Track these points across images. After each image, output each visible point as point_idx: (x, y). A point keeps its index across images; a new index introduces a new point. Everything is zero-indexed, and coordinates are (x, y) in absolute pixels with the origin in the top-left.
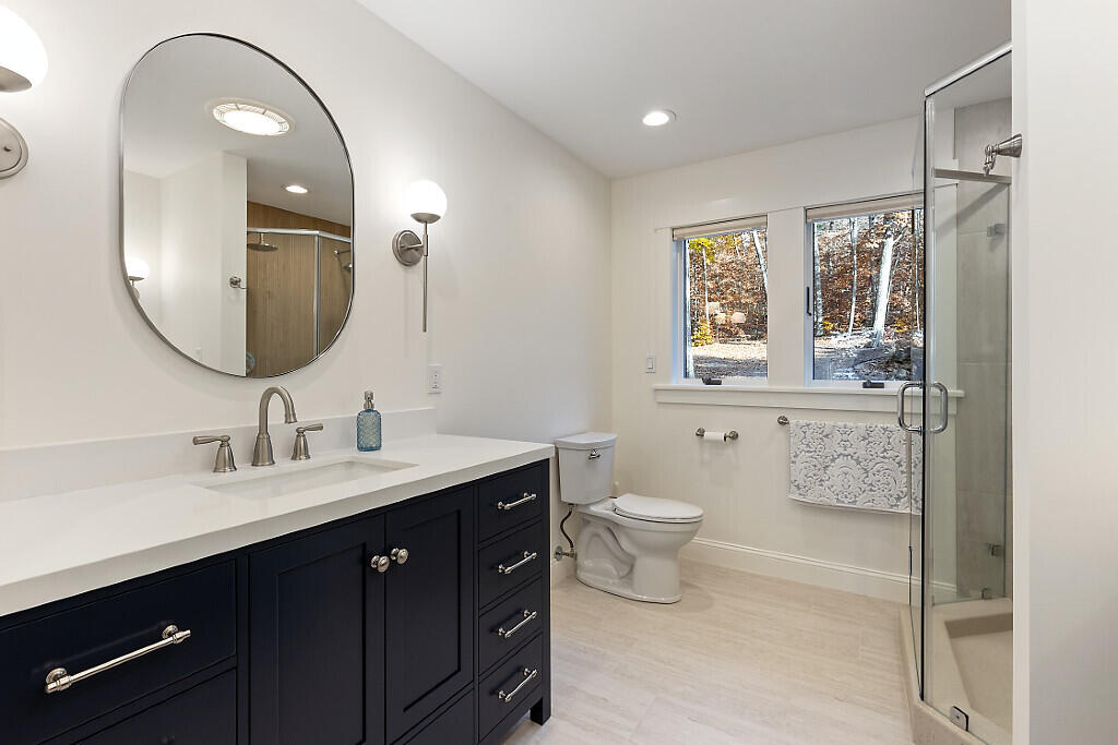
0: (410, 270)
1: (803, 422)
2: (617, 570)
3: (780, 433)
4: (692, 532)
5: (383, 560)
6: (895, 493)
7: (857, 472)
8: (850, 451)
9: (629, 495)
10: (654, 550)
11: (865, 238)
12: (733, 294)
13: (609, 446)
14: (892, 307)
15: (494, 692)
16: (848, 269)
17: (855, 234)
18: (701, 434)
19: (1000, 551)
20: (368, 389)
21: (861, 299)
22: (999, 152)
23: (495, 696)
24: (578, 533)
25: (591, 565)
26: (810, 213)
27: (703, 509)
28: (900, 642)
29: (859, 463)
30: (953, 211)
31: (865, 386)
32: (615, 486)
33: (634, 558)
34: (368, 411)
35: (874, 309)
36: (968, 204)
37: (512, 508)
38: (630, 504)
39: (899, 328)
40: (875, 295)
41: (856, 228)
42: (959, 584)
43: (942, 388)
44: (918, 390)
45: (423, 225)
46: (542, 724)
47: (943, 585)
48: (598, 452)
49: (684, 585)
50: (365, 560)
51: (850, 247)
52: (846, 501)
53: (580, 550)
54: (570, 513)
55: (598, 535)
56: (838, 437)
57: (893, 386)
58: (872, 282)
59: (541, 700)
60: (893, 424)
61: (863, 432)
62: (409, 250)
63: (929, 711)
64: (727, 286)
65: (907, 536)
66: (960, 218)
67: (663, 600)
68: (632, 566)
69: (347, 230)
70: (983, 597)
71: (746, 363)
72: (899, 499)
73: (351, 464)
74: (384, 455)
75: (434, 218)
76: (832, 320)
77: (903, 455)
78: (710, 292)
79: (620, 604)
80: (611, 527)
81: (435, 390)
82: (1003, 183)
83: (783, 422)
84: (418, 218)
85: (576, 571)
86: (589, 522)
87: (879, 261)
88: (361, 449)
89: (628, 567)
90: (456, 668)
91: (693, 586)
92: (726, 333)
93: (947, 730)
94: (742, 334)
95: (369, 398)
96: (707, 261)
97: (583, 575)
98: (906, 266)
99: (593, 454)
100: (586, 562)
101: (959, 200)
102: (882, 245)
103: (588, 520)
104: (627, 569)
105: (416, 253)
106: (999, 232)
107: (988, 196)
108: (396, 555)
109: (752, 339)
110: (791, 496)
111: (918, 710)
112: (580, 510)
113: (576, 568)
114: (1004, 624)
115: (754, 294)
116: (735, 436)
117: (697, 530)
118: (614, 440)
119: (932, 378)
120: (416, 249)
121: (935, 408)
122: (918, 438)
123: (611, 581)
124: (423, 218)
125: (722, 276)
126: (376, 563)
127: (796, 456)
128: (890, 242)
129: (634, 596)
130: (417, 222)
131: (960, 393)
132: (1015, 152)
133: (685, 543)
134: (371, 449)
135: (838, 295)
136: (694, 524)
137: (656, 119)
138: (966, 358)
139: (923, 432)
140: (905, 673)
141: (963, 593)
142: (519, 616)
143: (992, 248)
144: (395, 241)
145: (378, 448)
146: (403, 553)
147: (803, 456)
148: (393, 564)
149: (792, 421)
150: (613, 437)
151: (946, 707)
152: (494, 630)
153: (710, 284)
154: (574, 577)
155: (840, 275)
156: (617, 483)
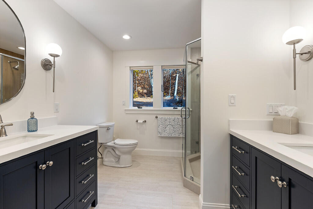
0: (48, 72)
1: (161, 117)
2: (115, 161)
3: (156, 120)
4: (135, 147)
5: (44, 166)
6: (179, 132)
7: (172, 128)
8: (171, 123)
9: (118, 139)
10: (125, 153)
11: (173, 73)
12: (143, 85)
13: (112, 126)
14: (178, 90)
15: (81, 201)
16: (169, 81)
17: (171, 73)
18: (137, 121)
19: (198, 143)
20: (32, 111)
21: (172, 88)
22: (199, 60)
23: (81, 202)
24: (103, 151)
25: (107, 160)
26: (163, 67)
27: (138, 140)
28: (181, 166)
29: (172, 126)
30: (190, 70)
31: (174, 108)
32: (114, 137)
33: (120, 156)
34: (32, 118)
35: (174, 90)
36: (193, 69)
37: (87, 145)
38: (118, 141)
39: (179, 95)
40: (175, 87)
41: (171, 71)
42: (191, 151)
43: (189, 109)
44: (184, 109)
45: (53, 58)
46: (95, 207)
47: (188, 152)
48: (110, 128)
49: (133, 161)
50: (37, 167)
51: (170, 75)
52: (170, 135)
53: (104, 156)
54: (101, 146)
55: (109, 151)
56: (168, 120)
57: (179, 108)
58: (174, 84)
59: (95, 200)
60: (179, 117)
61: (173, 119)
62: (47, 65)
63: (186, 178)
64: (142, 83)
65: (181, 142)
66: (192, 72)
67: (128, 166)
68: (119, 158)
69: (23, 57)
70: (195, 153)
71: (146, 103)
72: (180, 134)
73: (25, 137)
74: (38, 133)
75: (57, 56)
76: (165, 93)
77: (181, 124)
78: (137, 84)
79: (116, 169)
80: (113, 148)
81: (57, 111)
82: (199, 66)
83: (157, 117)
84: (51, 55)
85: (103, 162)
86: (107, 148)
87: (175, 79)
88: (29, 131)
89: (118, 158)
90: (68, 196)
91: (135, 161)
92: (141, 95)
93: (189, 182)
94: (145, 95)
95: (32, 114)
96: (136, 76)
97: (105, 163)
98: (181, 81)
99: (108, 129)
100: (105, 159)
101: (192, 68)
102: (176, 75)
103: (106, 147)
104: (118, 160)
105: (50, 66)
106: (198, 75)
107: (196, 68)
108: (48, 164)
109: (148, 97)
110: (158, 135)
111: (184, 179)
112: (104, 145)
113: (103, 161)
114: (199, 158)
115: (148, 85)
116: (145, 121)
117: (136, 146)
118: (114, 124)
119: (187, 106)
120: (50, 65)
121: (187, 113)
122: (184, 120)
123: (113, 164)
124: (53, 55)
125: (140, 80)
126: (41, 167)
127: (159, 125)
128: (178, 75)
129: (119, 166)
130: (50, 56)
131: (191, 110)
132: (202, 60)
133: (133, 150)
134: (34, 131)
135: (167, 87)
136: (135, 145)
137: (126, 37)
138: (192, 102)
139: (185, 118)
140: (182, 172)
141: (192, 153)
142: (88, 177)
143: (197, 79)
144: (42, 62)
145: (36, 131)
146: (51, 163)
147: (161, 125)
148: (48, 167)
149: (159, 117)
150: (114, 123)
151: (189, 177)
152: (81, 182)
153: (137, 82)
154: (102, 164)
155: (167, 82)
156: (114, 136)
